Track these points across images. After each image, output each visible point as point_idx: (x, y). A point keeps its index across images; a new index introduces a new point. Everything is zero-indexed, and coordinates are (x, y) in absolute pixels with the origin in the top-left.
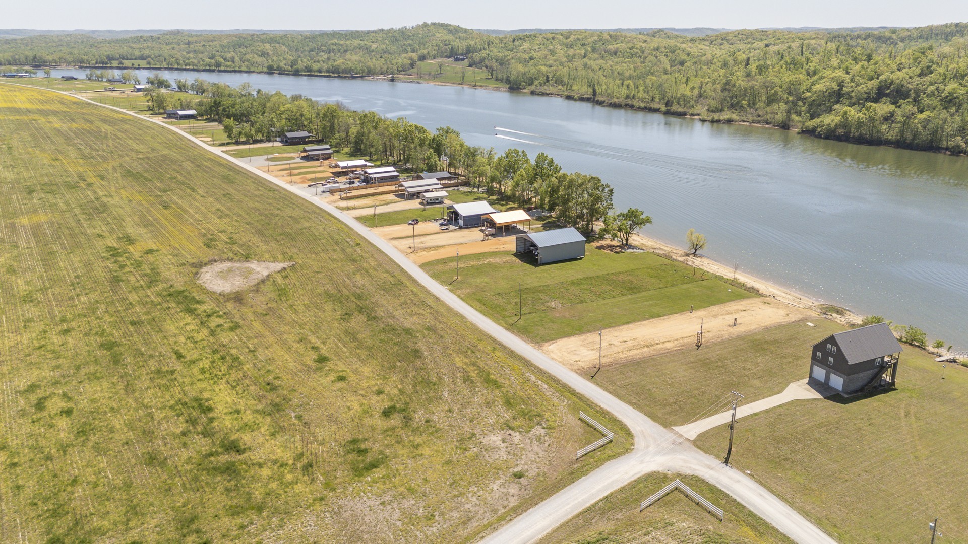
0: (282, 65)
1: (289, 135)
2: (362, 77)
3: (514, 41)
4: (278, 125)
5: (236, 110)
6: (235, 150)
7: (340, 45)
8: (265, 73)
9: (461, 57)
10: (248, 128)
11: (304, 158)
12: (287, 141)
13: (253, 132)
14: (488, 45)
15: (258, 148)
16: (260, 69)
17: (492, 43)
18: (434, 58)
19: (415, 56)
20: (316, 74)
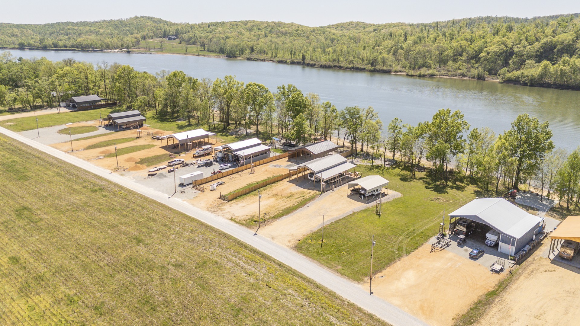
0: (32, 42)
1: (78, 99)
2: (102, 50)
3: (209, 26)
4: (60, 89)
5: (3, 75)
6: (12, 120)
7: (74, 29)
8: (17, 48)
9: (173, 37)
10: (24, 94)
11: (107, 127)
12: (74, 107)
13: (31, 98)
14: (191, 29)
15: (42, 117)
16: (12, 46)
17: (194, 27)
18: (152, 38)
19: (139, 36)
20: (62, 48)
